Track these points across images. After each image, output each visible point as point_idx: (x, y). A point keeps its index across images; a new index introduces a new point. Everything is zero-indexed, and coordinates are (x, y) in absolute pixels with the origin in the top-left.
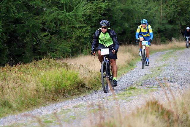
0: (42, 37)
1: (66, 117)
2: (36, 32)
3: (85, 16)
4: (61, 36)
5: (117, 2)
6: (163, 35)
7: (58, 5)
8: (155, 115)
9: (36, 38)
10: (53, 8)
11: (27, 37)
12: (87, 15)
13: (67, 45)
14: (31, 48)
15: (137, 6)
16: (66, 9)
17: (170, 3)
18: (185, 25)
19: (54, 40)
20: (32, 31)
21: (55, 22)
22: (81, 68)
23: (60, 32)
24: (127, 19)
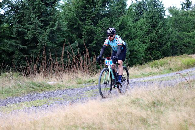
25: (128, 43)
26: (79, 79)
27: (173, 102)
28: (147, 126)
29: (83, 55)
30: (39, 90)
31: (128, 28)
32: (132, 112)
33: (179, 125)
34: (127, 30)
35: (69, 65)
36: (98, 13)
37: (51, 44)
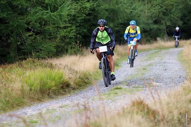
0: (26, 37)
1: (51, 117)
2: (21, 32)
3: (70, 16)
4: (46, 36)
5: (102, 2)
6: (147, 35)
7: (42, 5)
8: (141, 114)
9: (20, 38)
10: (37, 8)
11: (11, 37)
12: (71, 15)
13: (52, 45)
14: (15, 48)
15: (121, 6)
16: (51, 9)
17: (155, 3)
18: (170, 25)
19: (39, 40)
20: (16, 30)
21: (40, 22)
22: (66, 68)
23: (45, 32)
24: (111, 19)
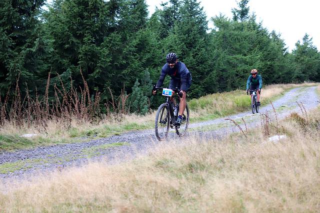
0: (236, 79)
1: (248, 120)
2: (233, 76)
6: (299, 79)
8: (296, 121)
9: (233, 79)
10: (242, 64)
11: (228, 78)
14: (230, 84)
15: (286, 64)
18: (311, 75)
19: (242, 80)
25: (150, 72)
26: (74, 129)
27: (221, 164)
28: (180, 202)
29: (79, 91)
30: (10, 148)
31: (150, 49)
32: (157, 180)
33: (231, 199)
34: (149, 52)
35: (57, 107)
36: (103, 26)
37: (29, 74)
